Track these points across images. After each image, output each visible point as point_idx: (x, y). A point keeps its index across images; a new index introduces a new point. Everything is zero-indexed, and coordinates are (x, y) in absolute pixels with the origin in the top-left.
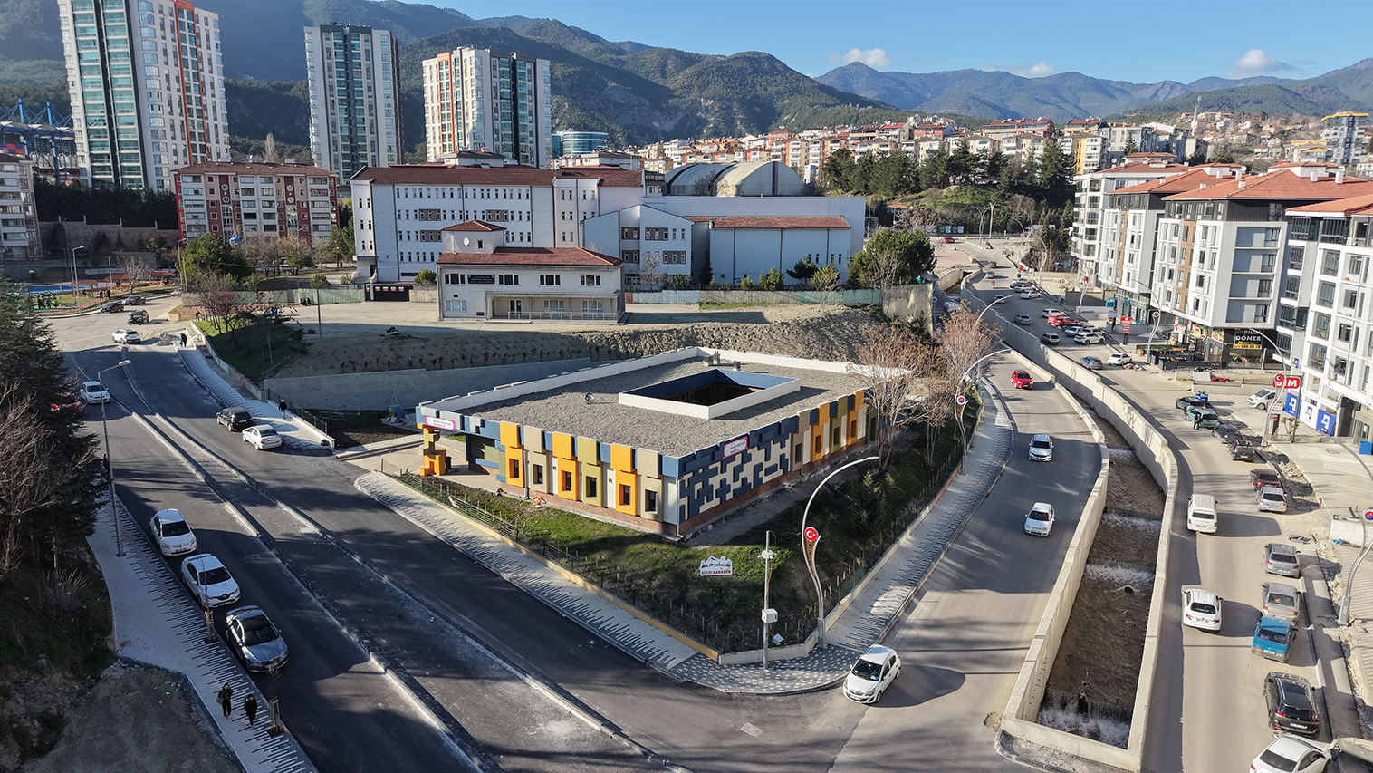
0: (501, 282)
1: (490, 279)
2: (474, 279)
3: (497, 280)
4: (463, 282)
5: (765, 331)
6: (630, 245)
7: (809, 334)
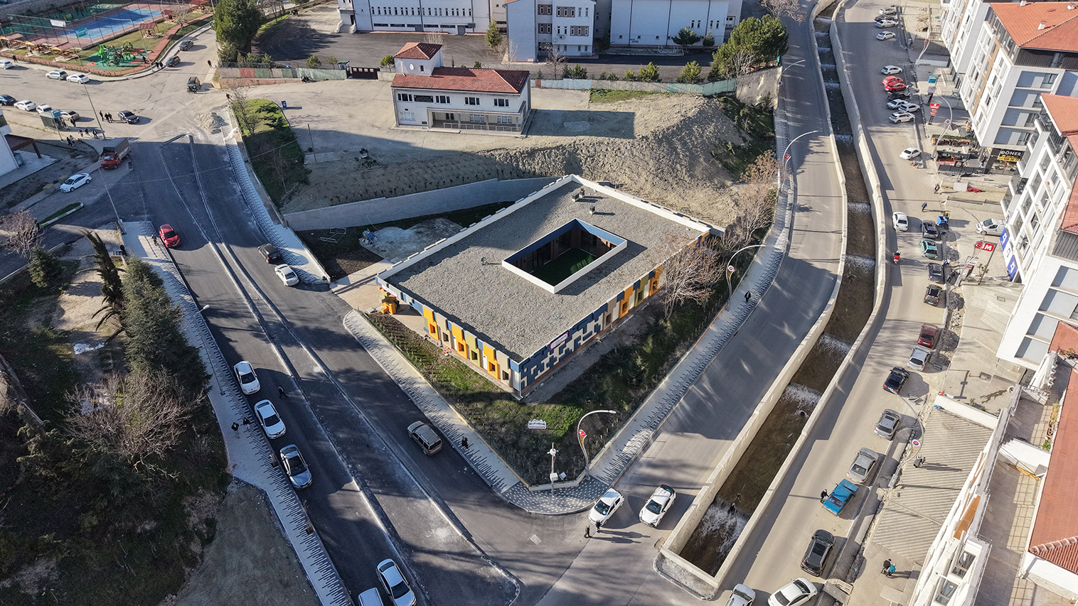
0: (438, 101)
1: (429, 99)
2: (418, 99)
3: (435, 100)
4: (411, 100)
5: (628, 147)
6: (544, 19)
7: (662, 148)
